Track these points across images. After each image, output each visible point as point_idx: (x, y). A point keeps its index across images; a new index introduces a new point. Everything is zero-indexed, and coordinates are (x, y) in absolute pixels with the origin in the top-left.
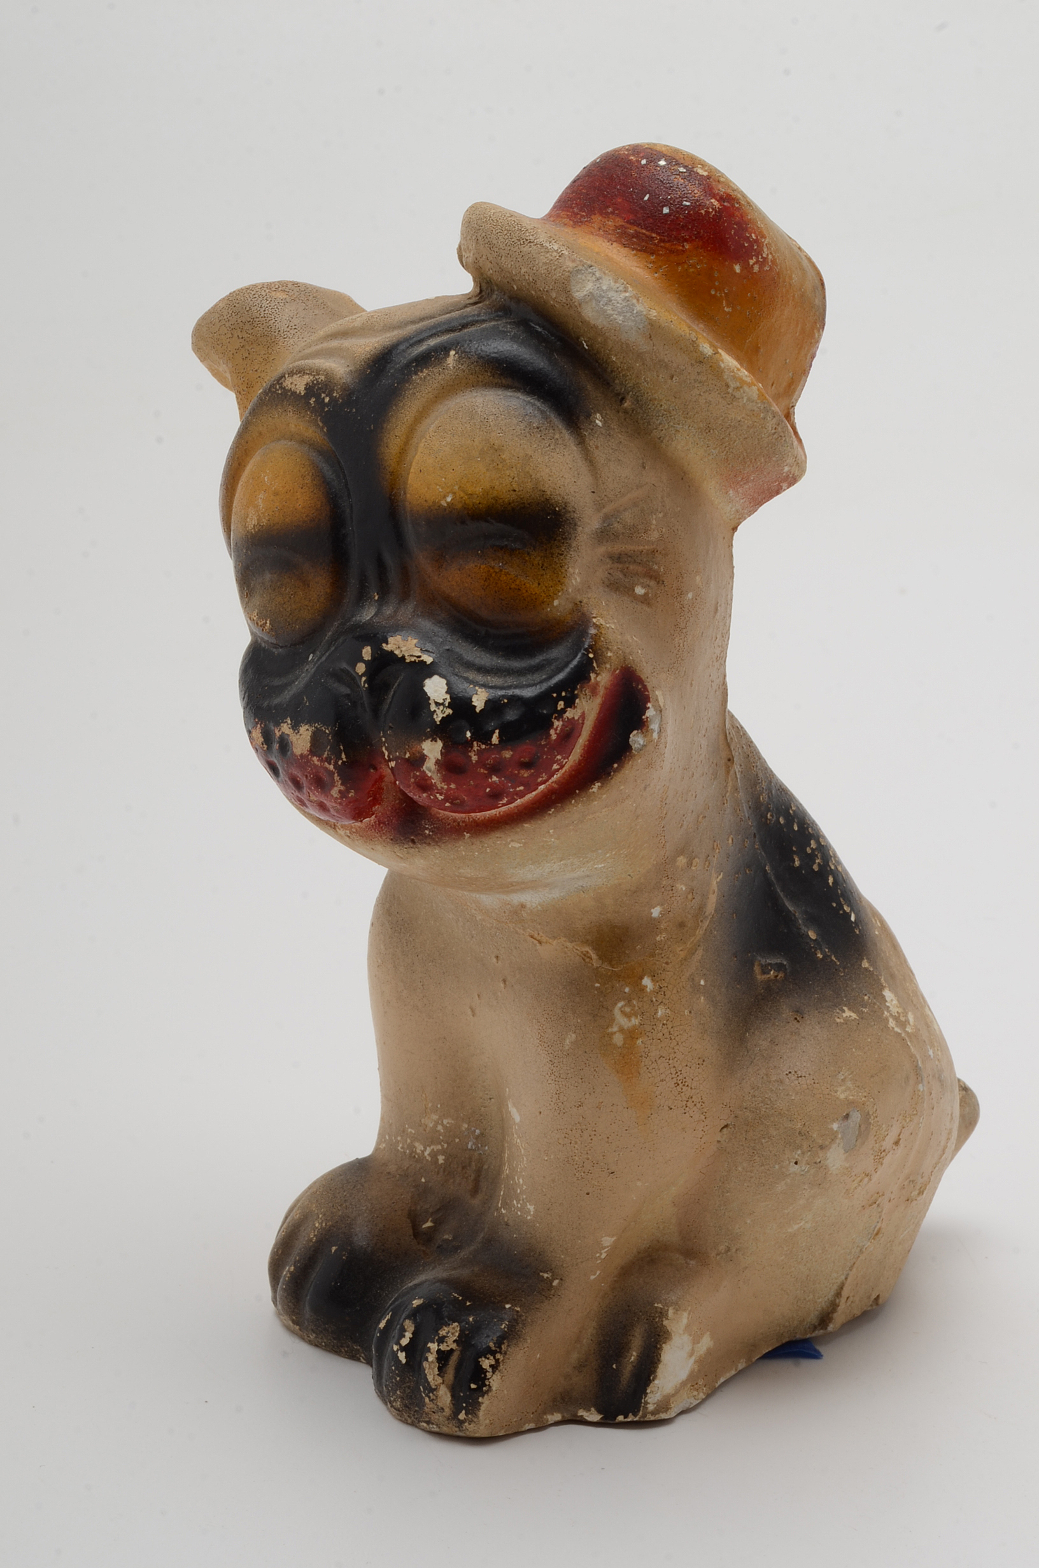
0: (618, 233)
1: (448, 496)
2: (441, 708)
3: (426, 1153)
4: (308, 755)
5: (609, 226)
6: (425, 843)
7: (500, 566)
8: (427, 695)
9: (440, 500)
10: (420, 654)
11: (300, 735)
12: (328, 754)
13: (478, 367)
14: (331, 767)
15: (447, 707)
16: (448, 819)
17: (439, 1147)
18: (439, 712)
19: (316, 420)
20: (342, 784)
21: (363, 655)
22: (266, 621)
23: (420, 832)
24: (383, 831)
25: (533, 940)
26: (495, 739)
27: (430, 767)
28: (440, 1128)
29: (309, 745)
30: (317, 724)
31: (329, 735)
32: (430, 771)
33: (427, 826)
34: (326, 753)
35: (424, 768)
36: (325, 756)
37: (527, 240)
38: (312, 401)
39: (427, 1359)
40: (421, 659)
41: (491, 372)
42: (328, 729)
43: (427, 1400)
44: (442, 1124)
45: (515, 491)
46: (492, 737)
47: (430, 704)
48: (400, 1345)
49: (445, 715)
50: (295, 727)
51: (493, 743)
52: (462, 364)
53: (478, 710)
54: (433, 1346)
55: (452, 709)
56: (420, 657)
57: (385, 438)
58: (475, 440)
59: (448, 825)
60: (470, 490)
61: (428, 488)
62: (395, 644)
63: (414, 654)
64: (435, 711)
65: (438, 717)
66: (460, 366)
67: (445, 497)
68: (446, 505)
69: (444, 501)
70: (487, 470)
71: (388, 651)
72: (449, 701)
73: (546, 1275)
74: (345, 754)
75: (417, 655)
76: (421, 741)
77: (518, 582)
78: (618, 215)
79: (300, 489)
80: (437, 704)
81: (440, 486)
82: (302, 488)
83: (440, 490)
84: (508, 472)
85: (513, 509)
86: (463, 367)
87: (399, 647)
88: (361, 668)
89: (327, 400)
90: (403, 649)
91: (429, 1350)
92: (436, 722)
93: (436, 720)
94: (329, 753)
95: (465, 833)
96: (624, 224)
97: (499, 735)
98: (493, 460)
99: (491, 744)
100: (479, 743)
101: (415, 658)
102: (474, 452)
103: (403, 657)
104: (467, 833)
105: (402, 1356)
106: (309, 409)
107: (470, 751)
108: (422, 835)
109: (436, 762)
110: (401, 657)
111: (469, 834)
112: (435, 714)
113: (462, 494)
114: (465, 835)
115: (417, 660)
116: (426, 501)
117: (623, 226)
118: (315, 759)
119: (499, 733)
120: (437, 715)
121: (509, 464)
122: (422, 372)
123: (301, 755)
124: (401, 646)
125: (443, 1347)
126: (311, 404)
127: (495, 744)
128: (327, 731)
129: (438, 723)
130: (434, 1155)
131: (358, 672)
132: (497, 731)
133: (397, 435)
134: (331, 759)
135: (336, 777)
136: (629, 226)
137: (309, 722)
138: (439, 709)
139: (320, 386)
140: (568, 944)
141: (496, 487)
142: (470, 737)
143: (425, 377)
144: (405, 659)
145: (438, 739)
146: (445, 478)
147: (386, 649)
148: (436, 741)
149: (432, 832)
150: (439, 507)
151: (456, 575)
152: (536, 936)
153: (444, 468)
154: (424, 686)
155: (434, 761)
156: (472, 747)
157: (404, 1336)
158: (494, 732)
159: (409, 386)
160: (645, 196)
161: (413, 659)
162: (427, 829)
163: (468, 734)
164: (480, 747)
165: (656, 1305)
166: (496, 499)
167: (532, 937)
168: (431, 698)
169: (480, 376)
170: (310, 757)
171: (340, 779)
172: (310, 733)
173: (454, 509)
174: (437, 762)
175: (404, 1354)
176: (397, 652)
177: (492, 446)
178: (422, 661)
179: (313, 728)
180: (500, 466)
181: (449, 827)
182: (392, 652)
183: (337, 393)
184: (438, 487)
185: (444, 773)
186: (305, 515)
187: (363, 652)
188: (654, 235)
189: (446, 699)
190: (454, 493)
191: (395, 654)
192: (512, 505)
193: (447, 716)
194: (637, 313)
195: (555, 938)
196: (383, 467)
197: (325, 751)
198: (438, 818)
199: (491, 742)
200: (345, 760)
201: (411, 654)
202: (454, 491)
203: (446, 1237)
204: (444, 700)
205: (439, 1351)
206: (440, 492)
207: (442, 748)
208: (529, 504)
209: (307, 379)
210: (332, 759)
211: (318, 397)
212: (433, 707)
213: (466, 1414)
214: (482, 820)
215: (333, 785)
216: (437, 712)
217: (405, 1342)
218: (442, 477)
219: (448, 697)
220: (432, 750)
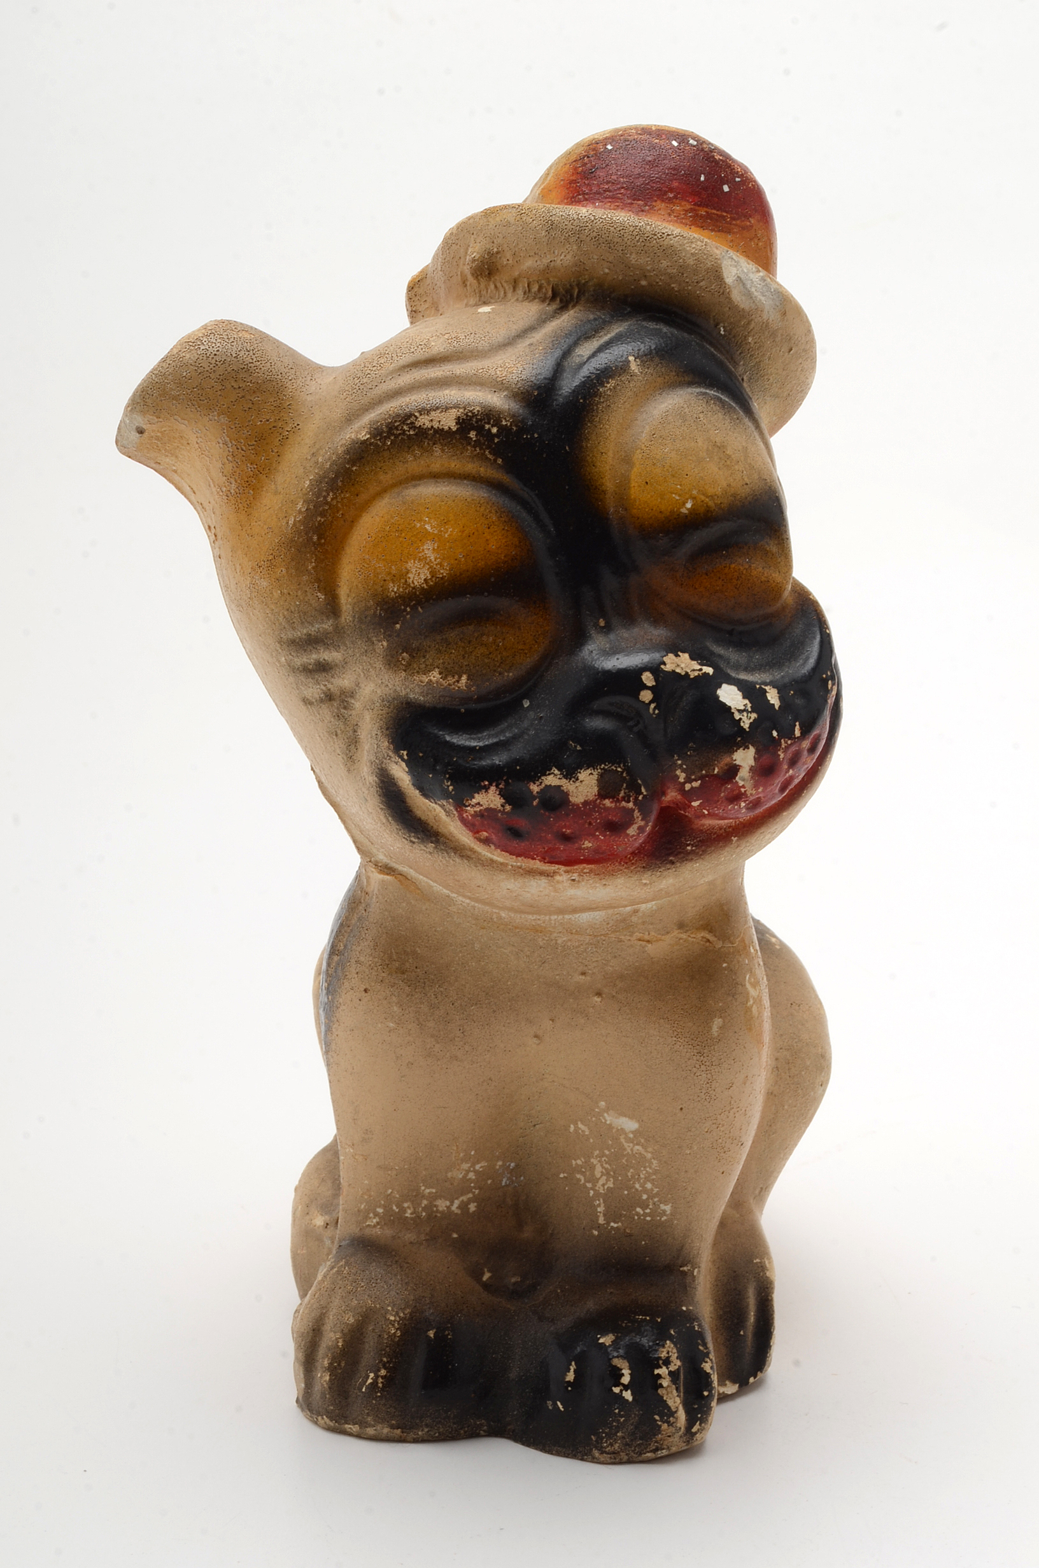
0: (690, 217)
1: (687, 502)
2: (745, 714)
3: (454, 1208)
4: (596, 800)
5: (678, 210)
6: (687, 860)
7: (747, 562)
8: (727, 705)
9: (679, 509)
10: (699, 667)
11: (581, 781)
12: (625, 793)
13: (663, 369)
14: (631, 805)
15: (751, 712)
16: (713, 828)
17: (470, 1195)
18: (744, 718)
19: (484, 454)
20: (642, 820)
21: (645, 682)
22: (460, 677)
23: (680, 850)
24: (631, 861)
25: (641, 942)
26: (797, 733)
27: (744, 778)
28: (471, 1175)
29: (596, 789)
30: (603, 766)
31: (622, 773)
32: (743, 780)
33: (689, 842)
34: (622, 792)
35: (737, 778)
36: (621, 795)
37: (663, 233)
38: (472, 435)
39: (661, 1386)
40: (704, 671)
41: (676, 371)
42: (620, 767)
43: (665, 1426)
44: (475, 1171)
45: (747, 484)
46: (795, 731)
47: (733, 713)
48: (623, 1385)
49: (751, 721)
50: (570, 773)
51: (796, 736)
52: (648, 368)
53: (777, 707)
54: (663, 1371)
55: (756, 713)
56: (701, 670)
57: (588, 458)
58: (698, 441)
59: (714, 834)
60: (711, 491)
61: (662, 499)
62: (673, 663)
63: (695, 669)
64: (740, 719)
65: (746, 724)
66: (646, 370)
67: (684, 504)
68: (686, 512)
69: (684, 509)
70: (719, 468)
71: (669, 672)
72: (750, 705)
73: (685, 1269)
74: (645, 788)
75: (698, 669)
76: (733, 752)
77: (766, 575)
78: (682, 198)
79: (487, 530)
80: (740, 711)
81: (676, 494)
82: (489, 528)
83: (678, 498)
84: (736, 467)
85: (750, 503)
86: (649, 371)
87: (678, 665)
88: (646, 696)
89: (494, 430)
90: (683, 665)
91: (659, 1376)
92: (745, 729)
93: (744, 727)
94: (627, 791)
95: (733, 838)
96: (692, 207)
97: (800, 727)
98: (720, 458)
99: (795, 738)
100: (786, 740)
101: (698, 672)
102: (701, 452)
103: (687, 673)
104: (735, 837)
105: (628, 1395)
106: (469, 444)
107: (779, 750)
108: (682, 853)
109: (750, 769)
110: (685, 675)
111: (736, 838)
112: (742, 721)
113: (703, 498)
114: (733, 840)
115: (700, 673)
116: (661, 512)
117: (691, 208)
118: (607, 803)
119: (799, 725)
120: (744, 722)
121: (734, 459)
122: (608, 383)
123: (586, 803)
124: (679, 664)
125: (673, 1368)
126: (471, 439)
127: (798, 737)
128: (619, 769)
129: (748, 730)
130: (464, 1206)
131: (643, 700)
132: (797, 723)
133: (603, 451)
134: (629, 796)
135: (636, 814)
136: (697, 208)
137: (591, 765)
138: (743, 716)
139: (479, 417)
140: (684, 936)
141: (732, 484)
142: (777, 735)
143: (614, 388)
144: (689, 675)
145: (750, 746)
146: (681, 485)
147: (666, 670)
148: (748, 748)
149: (696, 846)
150: (678, 515)
151: (705, 581)
152: (646, 937)
153: (677, 475)
154: (719, 697)
155: (748, 769)
156: (780, 745)
157: (623, 1375)
158: (795, 725)
159: (600, 399)
160: (701, 177)
161: (696, 673)
162: (688, 845)
163: (775, 734)
164: (787, 743)
165: (755, 1261)
166: (734, 495)
167: (640, 940)
168: (732, 707)
169: (666, 377)
170: (598, 801)
171: (640, 815)
172: (596, 777)
173: (696, 514)
174: (752, 769)
175: (629, 1392)
176: (678, 670)
177: (715, 445)
178: (705, 672)
179: (599, 770)
180: (728, 463)
181: (715, 836)
182: (674, 671)
183: (506, 421)
184: (674, 496)
185: (757, 778)
186: (503, 555)
187: (643, 679)
188: (725, 214)
189: (746, 704)
190: (694, 498)
191: (678, 673)
192: (748, 498)
193: (754, 720)
194: (774, 291)
195: (668, 933)
196: (594, 487)
197: (621, 790)
198: (702, 830)
199: (795, 735)
200: (645, 793)
201: (692, 668)
202: (693, 496)
203: (513, 1280)
204: (744, 705)
205: (670, 1373)
206: (677, 500)
207: (755, 753)
208: (760, 495)
209: (454, 413)
210: (631, 796)
211: (480, 430)
212: (737, 716)
213: (700, 1425)
214: (748, 820)
215: (630, 822)
216: (743, 720)
217: (626, 1380)
218: (677, 485)
219: (747, 701)
220: (745, 758)
